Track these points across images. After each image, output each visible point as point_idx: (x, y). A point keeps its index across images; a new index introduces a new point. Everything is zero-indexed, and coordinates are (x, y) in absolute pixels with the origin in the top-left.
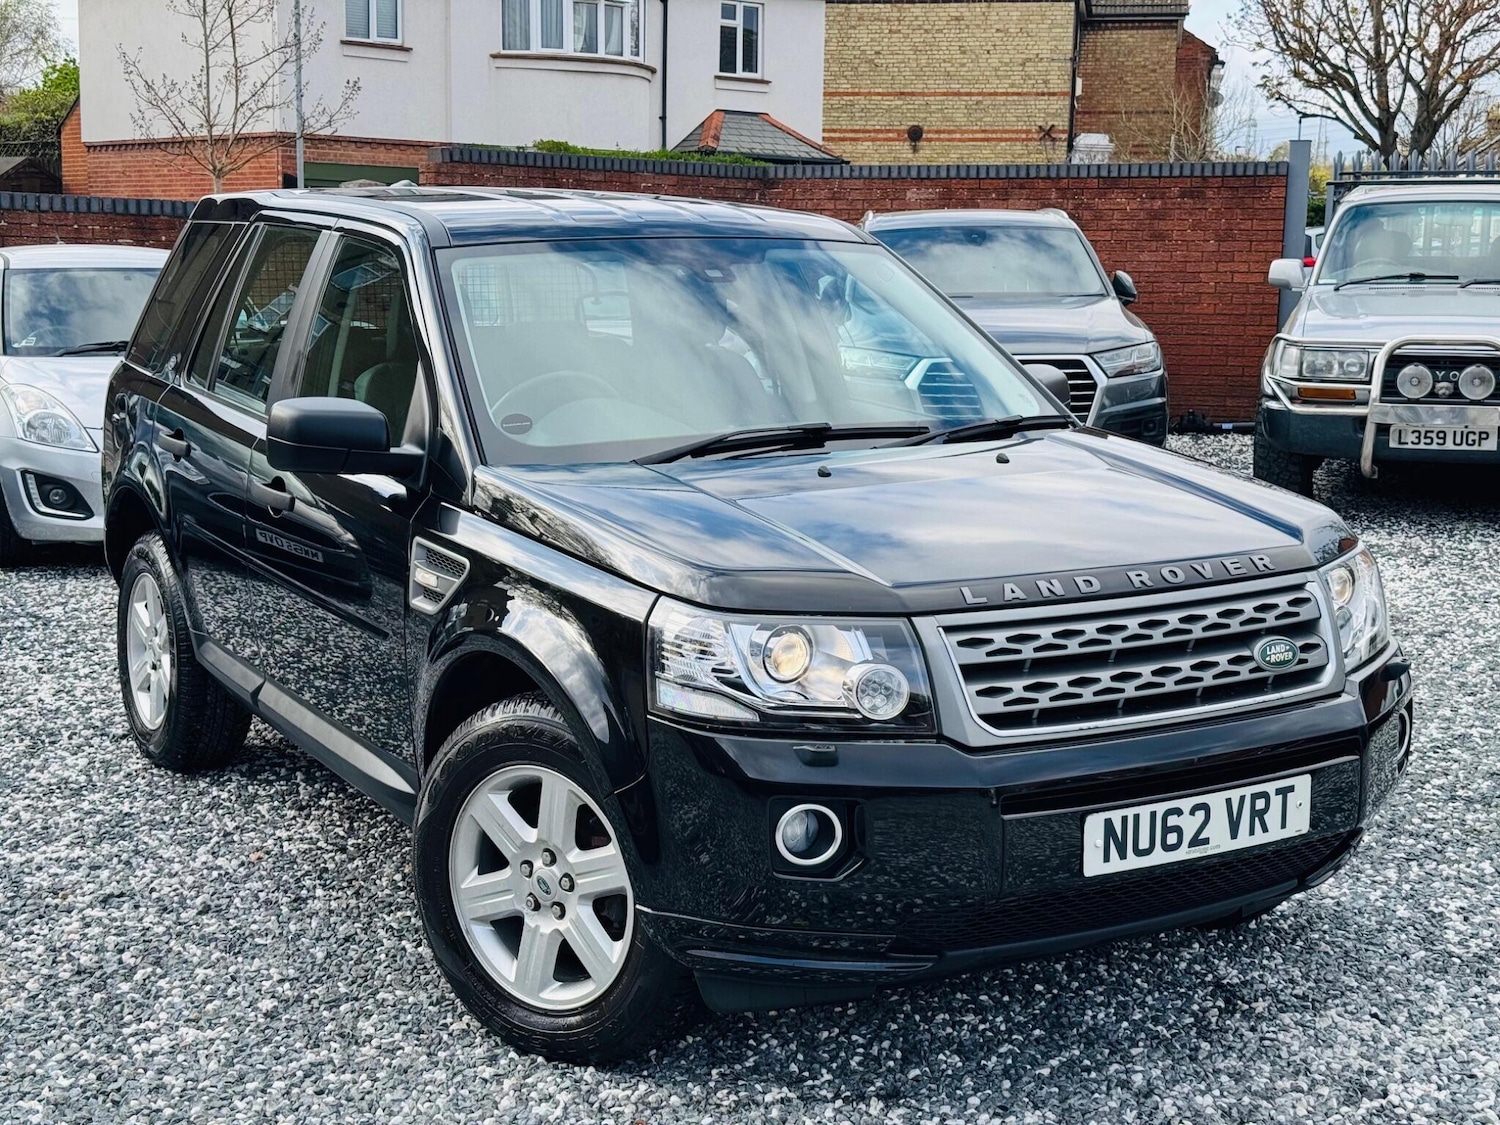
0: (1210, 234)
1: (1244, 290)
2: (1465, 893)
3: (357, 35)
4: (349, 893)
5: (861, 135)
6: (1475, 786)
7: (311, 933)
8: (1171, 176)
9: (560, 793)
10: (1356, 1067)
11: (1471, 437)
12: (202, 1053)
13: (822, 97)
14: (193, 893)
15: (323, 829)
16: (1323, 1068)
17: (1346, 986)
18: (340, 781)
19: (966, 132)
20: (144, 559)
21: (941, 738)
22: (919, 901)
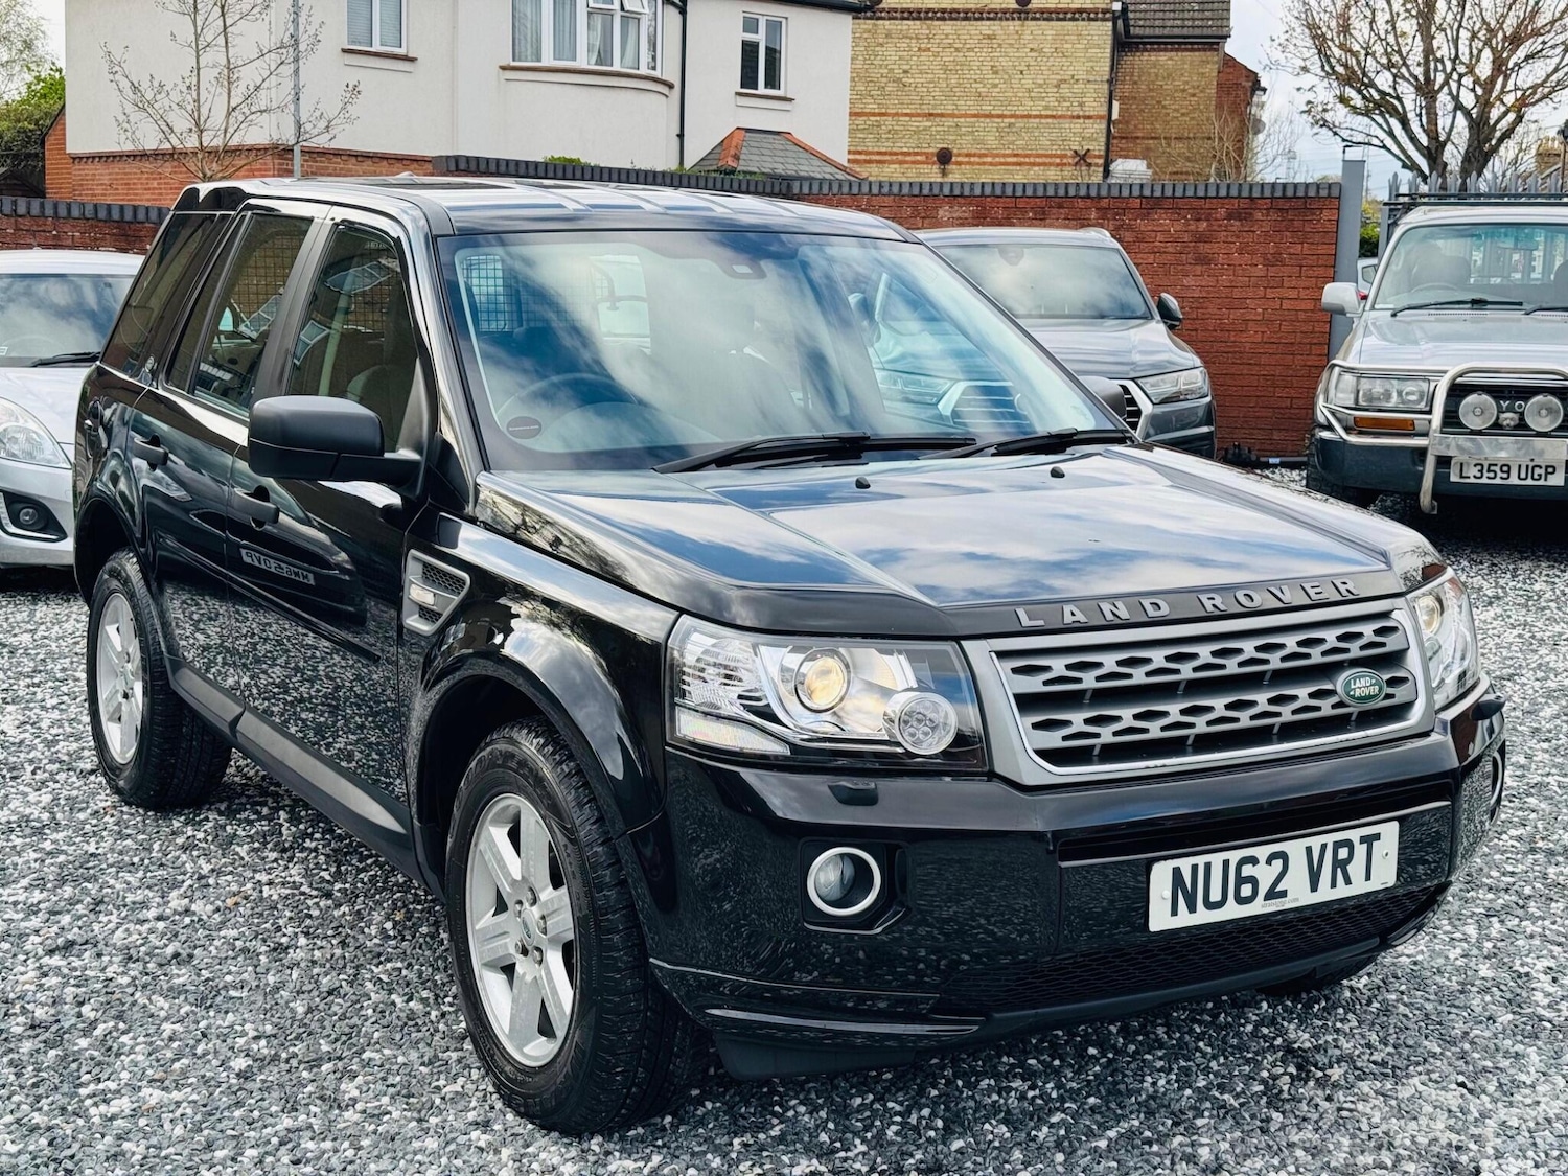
0: (1258, 259)
1: (1293, 318)
2: (1552, 952)
3: (360, 43)
4: (334, 942)
5: (887, 158)
6: (1556, 837)
7: (291, 985)
8: (1217, 197)
10: (1444, 1141)
11: (1537, 471)
12: (166, 1118)
13: (847, 117)
14: (163, 941)
15: (307, 874)
16: (1408, 1142)
17: (1429, 1052)
18: (327, 821)
19: (998, 155)
20: (116, 578)
21: (992, 775)
22: (967, 958)
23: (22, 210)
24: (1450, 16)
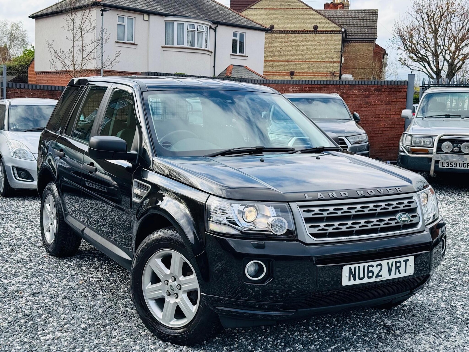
0: (383, 103)
1: (394, 120)
2: (463, 300)
3: (121, 40)
4: (110, 293)
5: (275, 74)
6: (466, 269)
7: (98, 305)
8: (371, 85)
9: (177, 258)
10: (428, 351)
11: (465, 165)
12: (62, 340)
13: (263, 62)
14: (61, 293)
15: (103, 275)
16: (418, 351)
17: (425, 327)
19: (308, 73)
20: (49, 190)
21: (298, 240)
22: (290, 293)
23: (22, 87)
24: (442, 33)
